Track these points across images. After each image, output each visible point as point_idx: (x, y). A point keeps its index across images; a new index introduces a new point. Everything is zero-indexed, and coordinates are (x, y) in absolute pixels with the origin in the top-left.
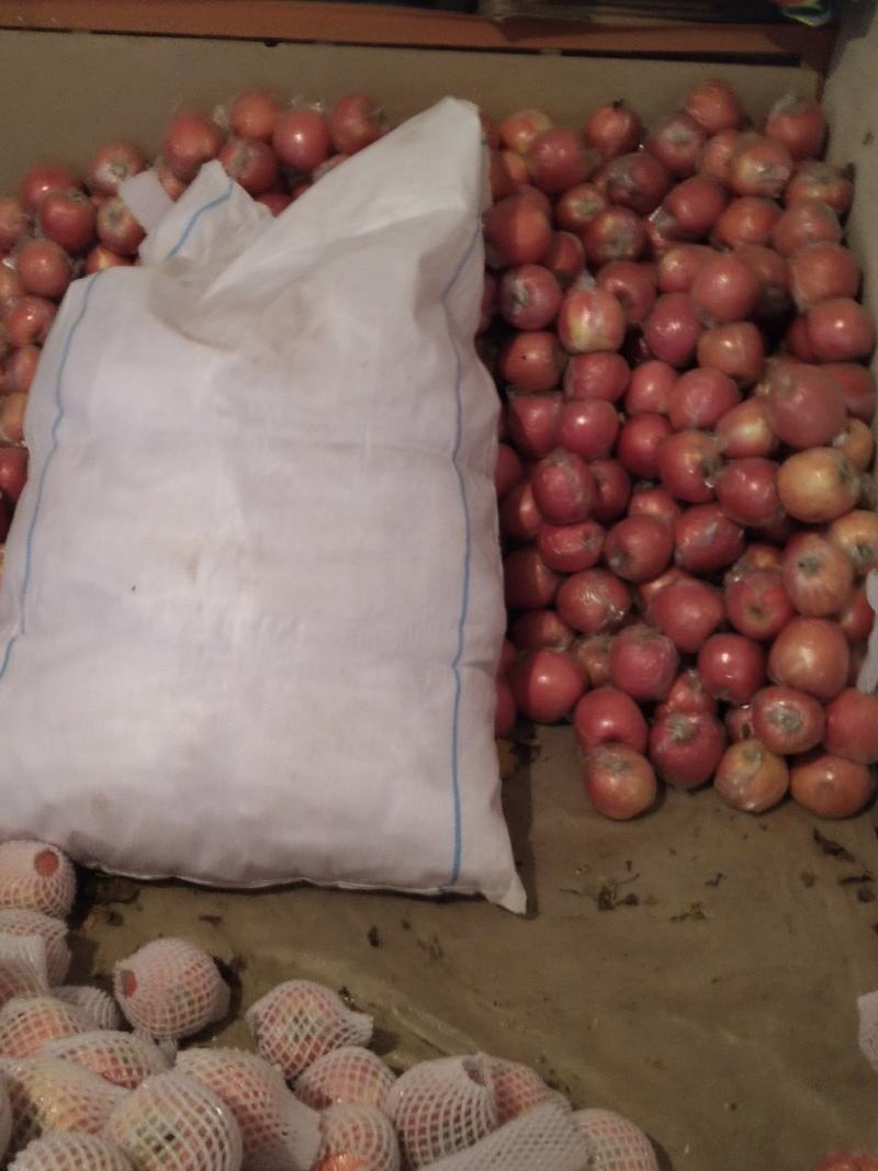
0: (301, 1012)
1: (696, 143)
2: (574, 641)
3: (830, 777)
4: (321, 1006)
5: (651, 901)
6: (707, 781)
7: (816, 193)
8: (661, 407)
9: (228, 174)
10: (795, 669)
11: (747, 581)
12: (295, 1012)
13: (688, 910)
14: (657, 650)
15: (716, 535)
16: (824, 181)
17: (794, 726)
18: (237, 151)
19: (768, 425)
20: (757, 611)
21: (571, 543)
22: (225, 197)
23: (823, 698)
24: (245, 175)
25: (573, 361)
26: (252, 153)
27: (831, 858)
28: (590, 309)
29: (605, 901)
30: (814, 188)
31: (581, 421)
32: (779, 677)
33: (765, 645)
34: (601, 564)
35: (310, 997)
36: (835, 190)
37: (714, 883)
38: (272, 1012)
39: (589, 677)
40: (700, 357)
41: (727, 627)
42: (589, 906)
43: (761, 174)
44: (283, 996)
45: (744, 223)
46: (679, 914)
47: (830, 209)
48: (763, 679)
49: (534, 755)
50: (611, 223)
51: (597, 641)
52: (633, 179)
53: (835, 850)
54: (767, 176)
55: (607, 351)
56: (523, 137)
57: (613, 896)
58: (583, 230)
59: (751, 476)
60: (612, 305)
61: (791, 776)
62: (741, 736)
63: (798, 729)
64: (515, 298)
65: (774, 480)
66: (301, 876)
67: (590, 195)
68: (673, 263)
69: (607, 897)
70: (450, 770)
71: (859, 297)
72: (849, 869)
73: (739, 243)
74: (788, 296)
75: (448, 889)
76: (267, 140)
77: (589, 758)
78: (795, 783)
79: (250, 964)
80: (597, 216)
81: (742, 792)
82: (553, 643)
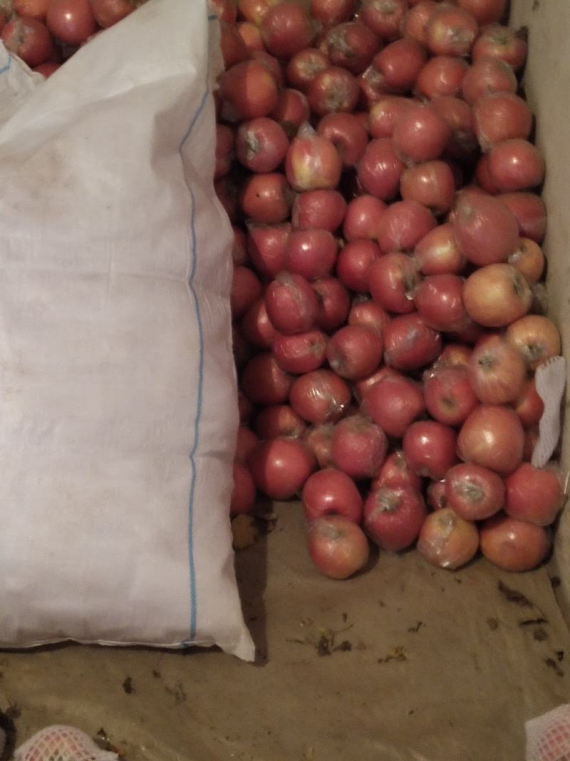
0: (56, 753)
1: (399, 12)
2: (304, 431)
3: (512, 537)
4: (74, 748)
5: (362, 647)
6: (411, 543)
7: (496, 51)
8: (372, 234)
9: (8, 48)
10: (478, 449)
11: (439, 377)
12: (51, 752)
13: (392, 653)
14: (367, 436)
15: (416, 339)
16: (504, 42)
17: (478, 497)
18: (16, 28)
19: (456, 247)
20: (448, 402)
21: (300, 348)
22: (7, 68)
23: (502, 473)
24: (24, 50)
25: (298, 197)
26: (28, 31)
27: (513, 605)
28: (309, 153)
29: (324, 648)
30: (495, 48)
31: (305, 247)
32: (465, 456)
33: (456, 428)
34: (325, 366)
35: (64, 740)
36: (512, 48)
37: (414, 630)
38: (32, 754)
39: (316, 459)
40: (404, 192)
41: (425, 415)
42: (311, 652)
43: (452, 37)
44: (42, 740)
45: (440, 78)
46: (384, 657)
47: (507, 65)
48: (455, 459)
49: (270, 527)
50: (327, 82)
51: (323, 429)
52: (348, 43)
53: (515, 598)
54: (456, 39)
55: (326, 189)
56: (259, 10)
57: (330, 643)
58: (306, 87)
59: (442, 289)
60: (329, 150)
61: (480, 538)
62: (440, 505)
63: (480, 500)
64: (248, 146)
65: (460, 294)
66: (66, 637)
67: (313, 57)
68: (380, 113)
69: (325, 644)
70: (186, 545)
71: (532, 137)
72: (528, 614)
73: (435, 95)
74: (474, 138)
75: (191, 643)
76: (43, 20)
77: (312, 528)
78: (484, 544)
79: (24, 712)
80: (318, 74)
81: (438, 553)
82: (288, 432)
